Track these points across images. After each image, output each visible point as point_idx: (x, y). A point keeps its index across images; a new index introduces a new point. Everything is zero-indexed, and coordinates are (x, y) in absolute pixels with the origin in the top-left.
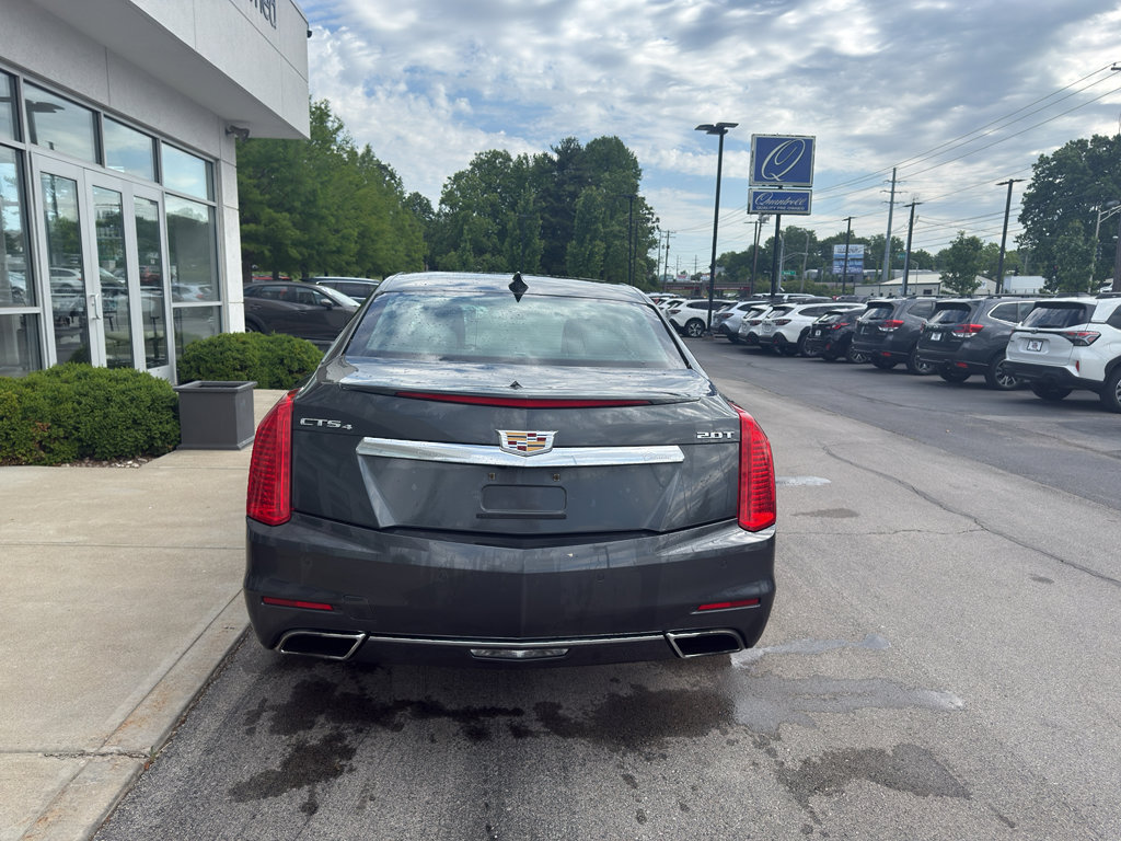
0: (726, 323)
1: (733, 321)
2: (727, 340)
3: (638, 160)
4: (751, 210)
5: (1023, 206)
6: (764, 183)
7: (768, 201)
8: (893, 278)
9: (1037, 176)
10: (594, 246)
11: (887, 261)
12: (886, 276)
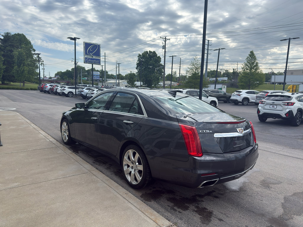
0: (82, 93)
1: (84, 93)
2: (82, 98)
3: (31, 42)
4: (85, 62)
5: (137, 66)
6: (88, 55)
7: (89, 60)
8: (107, 81)
9: (139, 58)
10: (24, 68)
11: (105, 77)
12: (105, 80)
